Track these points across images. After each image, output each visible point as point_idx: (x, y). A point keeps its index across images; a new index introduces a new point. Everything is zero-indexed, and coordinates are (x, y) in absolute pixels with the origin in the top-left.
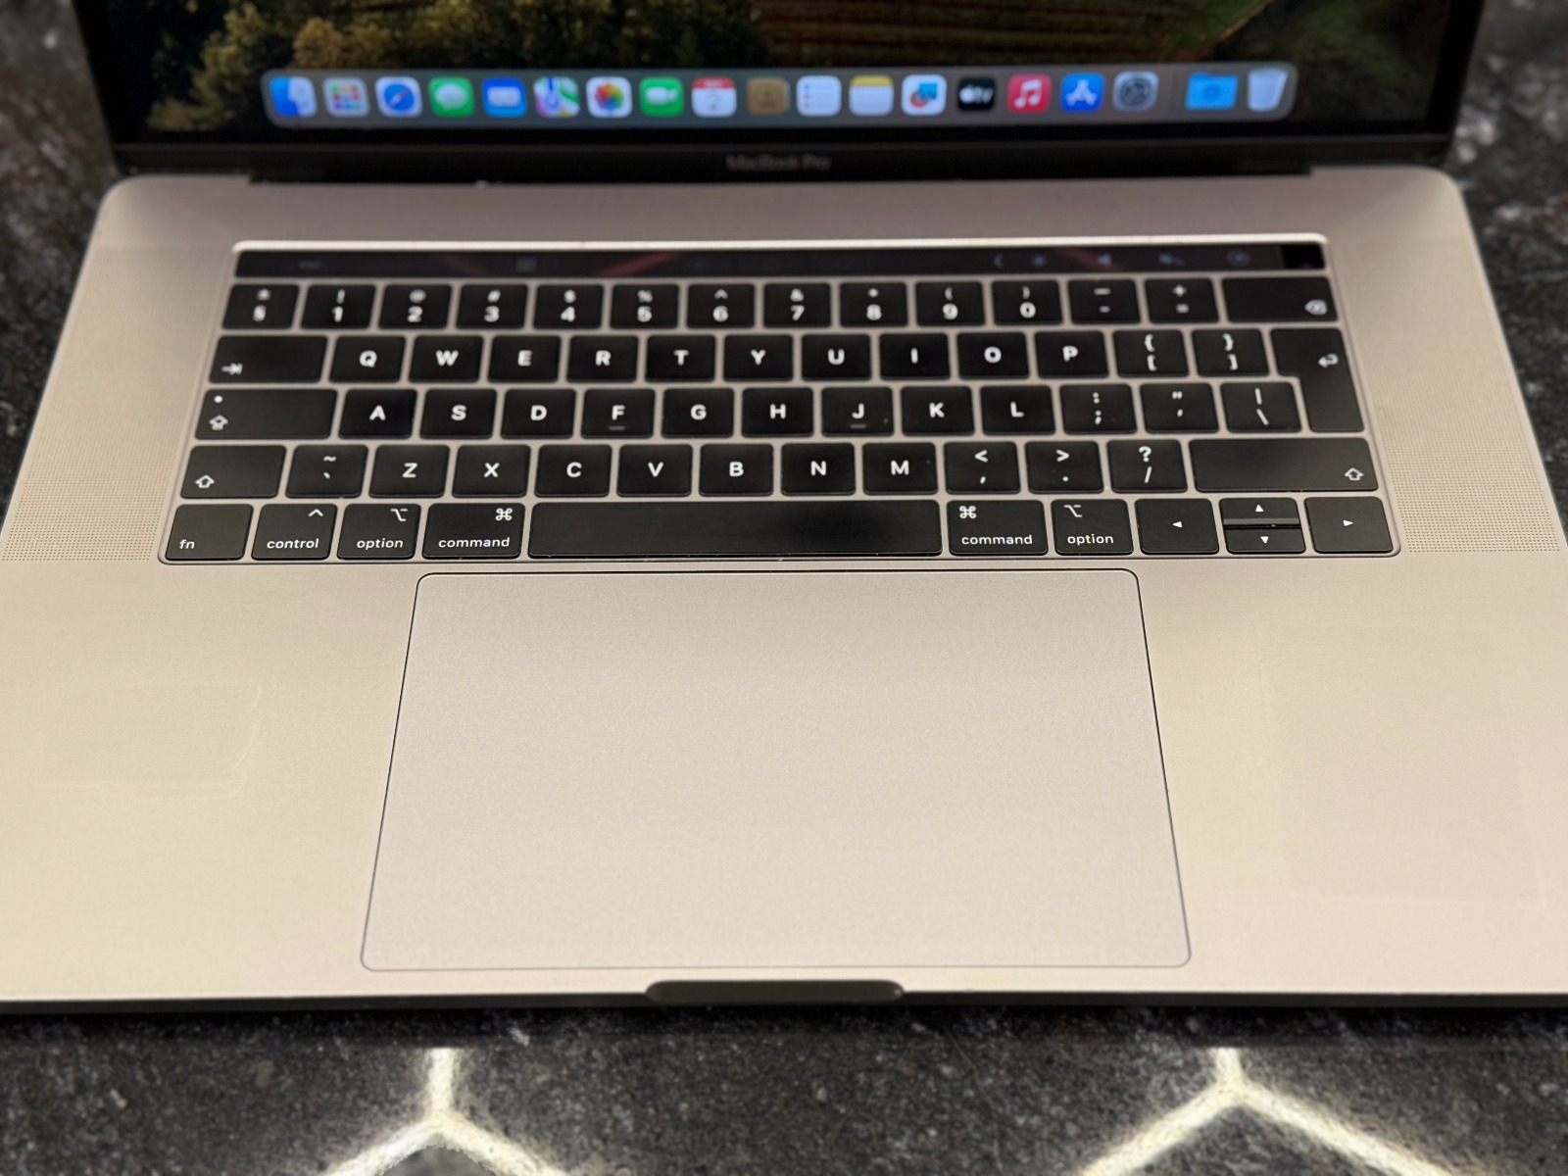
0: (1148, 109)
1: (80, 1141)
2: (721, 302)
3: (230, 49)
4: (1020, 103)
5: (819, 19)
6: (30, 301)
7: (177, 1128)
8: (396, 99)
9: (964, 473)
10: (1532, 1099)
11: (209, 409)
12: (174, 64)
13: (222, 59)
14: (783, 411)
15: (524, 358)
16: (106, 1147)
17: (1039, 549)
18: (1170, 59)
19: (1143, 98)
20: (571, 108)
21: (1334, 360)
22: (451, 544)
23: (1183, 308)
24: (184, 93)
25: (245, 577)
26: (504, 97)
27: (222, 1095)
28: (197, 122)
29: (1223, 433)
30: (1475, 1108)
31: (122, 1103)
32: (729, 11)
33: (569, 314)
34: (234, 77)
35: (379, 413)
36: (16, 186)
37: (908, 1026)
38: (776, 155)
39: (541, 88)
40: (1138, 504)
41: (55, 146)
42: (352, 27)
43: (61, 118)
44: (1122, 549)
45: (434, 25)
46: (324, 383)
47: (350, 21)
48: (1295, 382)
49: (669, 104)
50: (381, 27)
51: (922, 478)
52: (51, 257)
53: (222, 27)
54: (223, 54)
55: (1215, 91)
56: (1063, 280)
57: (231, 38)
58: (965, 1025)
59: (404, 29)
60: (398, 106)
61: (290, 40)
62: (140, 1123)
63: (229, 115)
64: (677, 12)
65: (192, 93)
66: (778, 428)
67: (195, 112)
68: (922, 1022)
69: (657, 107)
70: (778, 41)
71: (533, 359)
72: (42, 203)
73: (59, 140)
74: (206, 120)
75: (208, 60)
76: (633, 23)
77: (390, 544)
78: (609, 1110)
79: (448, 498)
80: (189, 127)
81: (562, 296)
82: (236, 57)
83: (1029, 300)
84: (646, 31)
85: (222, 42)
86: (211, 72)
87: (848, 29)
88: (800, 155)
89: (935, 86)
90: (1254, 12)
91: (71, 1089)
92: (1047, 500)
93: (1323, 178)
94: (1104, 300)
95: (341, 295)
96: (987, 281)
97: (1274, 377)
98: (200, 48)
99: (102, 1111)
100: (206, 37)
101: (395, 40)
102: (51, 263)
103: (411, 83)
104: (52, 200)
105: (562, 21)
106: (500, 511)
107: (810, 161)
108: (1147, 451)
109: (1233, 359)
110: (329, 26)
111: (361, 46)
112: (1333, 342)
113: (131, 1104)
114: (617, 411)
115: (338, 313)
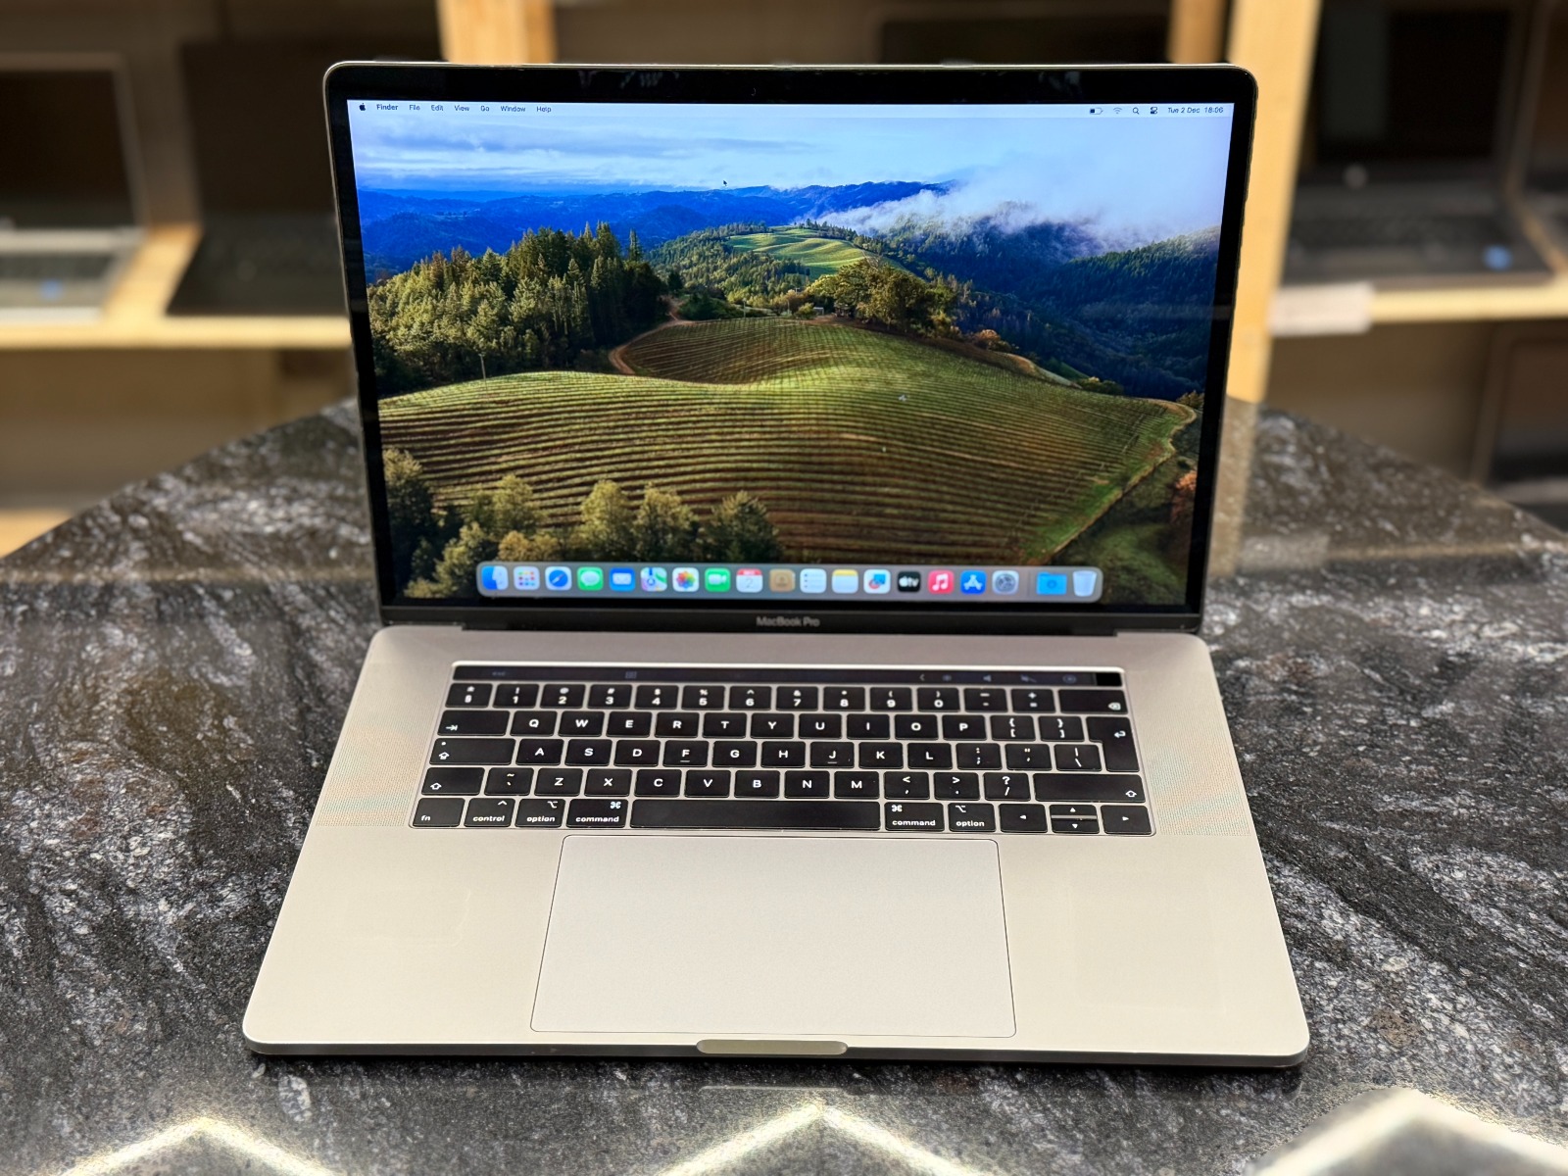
0: (1013, 595)
1: (364, 1123)
2: (750, 696)
3: (462, 549)
4: (936, 588)
5: (813, 535)
6: (324, 696)
7: (421, 1117)
8: (557, 579)
9: (895, 788)
10: (1216, 1117)
11: (438, 748)
12: (426, 557)
13: (455, 555)
14: (786, 754)
15: (629, 724)
16: (379, 1125)
17: (939, 828)
18: (1024, 564)
19: (1011, 586)
20: (661, 586)
21: (1124, 734)
22: (584, 820)
23: (1033, 705)
24: (429, 574)
25: (459, 835)
26: (622, 579)
27: (447, 1101)
28: (434, 593)
29: (1054, 770)
30: (1181, 1120)
31: (388, 1104)
32: (760, 530)
33: (657, 701)
34: (461, 566)
35: (540, 751)
36: (314, 633)
37: (851, 1075)
38: (786, 616)
39: (644, 573)
40: (1001, 806)
41: (338, 612)
42: (534, 537)
43: (342, 598)
44: (990, 828)
45: (584, 536)
46: (507, 736)
47: (534, 532)
48: (1100, 745)
49: (722, 584)
50: (552, 536)
51: (870, 789)
52: (336, 673)
53: (457, 536)
54: (456, 552)
55: (1052, 584)
56: (961, 688)
57: (462, 543)
58: (884, 1075)
59: (565, 538)
60: (557, 584)
61: (498, 544)
62: (399, 1114)
63: (455, 588)
64: (729, 529)
65: (434, 575)
66: (783, 763)
67: (434, 587)
68: (859, 1072)
69: (714, 586)
70: (789, 547)
71: (634, 724)
72: (330, 643)
73: (340, 609)
74: (440, 592)
75: (446, 554)
76: (702, 535)
77: (547, 819)
78: (673, 1112)
79: (582, 796)
80: (429, 596)
81: (653, 692)
82: (464, 553)
83: (940, 698)
84: (710, 540)
85: (456, 545)
86: (448, 562)
87: (831, 541)
88: (801, 617)
89: (884, 576)
90: (1073, 537)
91: (358, 1097)
92: (945, 803)
93: (1124, 638)
94: (985, 699)
95: (518, 690)
96: (914, 688)
97: (1087, 741)
98: (443, 548)
99: (377, 1108)
100: (447, 541)
101: (560, 544)
102: (336, 675)
103: (566, 570)
104: (337, 642)
105: (660, 535)
106: (613, 803)
107: (807, 621)
108: (1007, 779)
109: (1062, 731)
110: (521, 536)
111: (538, 547)
112: (1125, 725)
113: (394, 1104)
114: (685, 752)
115: (516, 699)
